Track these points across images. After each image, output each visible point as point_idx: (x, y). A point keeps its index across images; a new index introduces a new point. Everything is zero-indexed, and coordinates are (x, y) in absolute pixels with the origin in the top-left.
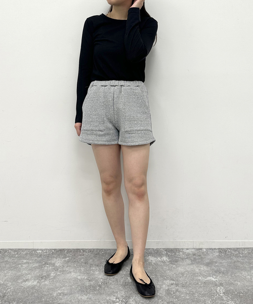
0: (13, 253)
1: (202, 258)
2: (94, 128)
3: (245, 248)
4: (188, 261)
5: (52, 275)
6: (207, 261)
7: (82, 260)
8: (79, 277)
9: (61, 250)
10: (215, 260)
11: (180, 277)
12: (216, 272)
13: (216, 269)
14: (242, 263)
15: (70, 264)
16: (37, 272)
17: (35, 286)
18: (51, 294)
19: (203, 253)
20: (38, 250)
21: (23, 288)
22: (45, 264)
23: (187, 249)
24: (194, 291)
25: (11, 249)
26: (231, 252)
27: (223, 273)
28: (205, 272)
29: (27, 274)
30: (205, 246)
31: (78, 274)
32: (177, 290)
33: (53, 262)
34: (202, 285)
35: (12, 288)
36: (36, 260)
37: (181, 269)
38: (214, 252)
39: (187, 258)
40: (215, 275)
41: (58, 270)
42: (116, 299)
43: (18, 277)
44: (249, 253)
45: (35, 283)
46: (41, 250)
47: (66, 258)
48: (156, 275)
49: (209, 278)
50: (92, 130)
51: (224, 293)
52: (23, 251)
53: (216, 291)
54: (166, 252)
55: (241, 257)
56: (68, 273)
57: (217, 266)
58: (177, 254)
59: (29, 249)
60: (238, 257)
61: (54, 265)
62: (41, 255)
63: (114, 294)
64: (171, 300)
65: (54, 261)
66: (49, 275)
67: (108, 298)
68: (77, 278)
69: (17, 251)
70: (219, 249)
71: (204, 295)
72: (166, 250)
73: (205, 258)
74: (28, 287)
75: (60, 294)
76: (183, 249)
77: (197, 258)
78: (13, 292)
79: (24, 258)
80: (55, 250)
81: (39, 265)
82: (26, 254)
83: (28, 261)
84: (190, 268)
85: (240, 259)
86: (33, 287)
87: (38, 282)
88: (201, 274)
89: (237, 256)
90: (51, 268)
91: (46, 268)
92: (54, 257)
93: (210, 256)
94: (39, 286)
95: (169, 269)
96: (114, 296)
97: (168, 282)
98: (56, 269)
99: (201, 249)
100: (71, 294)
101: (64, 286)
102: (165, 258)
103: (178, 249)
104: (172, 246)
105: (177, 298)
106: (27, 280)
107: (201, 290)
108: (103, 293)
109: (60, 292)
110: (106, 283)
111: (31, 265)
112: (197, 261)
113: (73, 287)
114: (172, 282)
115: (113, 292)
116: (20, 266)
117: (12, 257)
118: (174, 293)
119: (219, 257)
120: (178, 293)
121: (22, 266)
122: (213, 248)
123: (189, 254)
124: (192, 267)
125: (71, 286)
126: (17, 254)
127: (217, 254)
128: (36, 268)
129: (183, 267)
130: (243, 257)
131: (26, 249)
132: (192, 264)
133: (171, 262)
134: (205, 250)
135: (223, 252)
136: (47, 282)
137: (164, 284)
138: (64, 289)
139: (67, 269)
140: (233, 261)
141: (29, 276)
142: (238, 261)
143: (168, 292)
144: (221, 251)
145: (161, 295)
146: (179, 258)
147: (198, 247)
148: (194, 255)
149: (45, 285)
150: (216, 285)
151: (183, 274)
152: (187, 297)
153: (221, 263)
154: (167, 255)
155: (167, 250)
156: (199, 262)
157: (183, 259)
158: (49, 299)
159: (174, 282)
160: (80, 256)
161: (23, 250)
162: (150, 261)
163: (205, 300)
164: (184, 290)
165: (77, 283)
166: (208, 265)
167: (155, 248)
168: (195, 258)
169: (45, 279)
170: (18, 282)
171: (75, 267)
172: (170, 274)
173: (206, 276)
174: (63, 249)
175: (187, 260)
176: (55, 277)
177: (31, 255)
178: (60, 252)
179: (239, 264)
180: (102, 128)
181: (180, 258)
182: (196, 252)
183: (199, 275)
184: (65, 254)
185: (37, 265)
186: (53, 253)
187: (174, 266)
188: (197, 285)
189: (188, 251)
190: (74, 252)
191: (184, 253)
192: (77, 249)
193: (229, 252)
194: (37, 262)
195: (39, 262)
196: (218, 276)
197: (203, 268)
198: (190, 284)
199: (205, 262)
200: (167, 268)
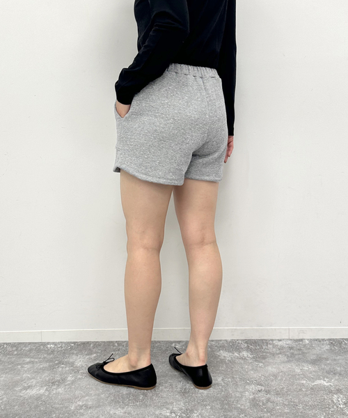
0: (9, 349)
1: (303, 353)
4: (282, 358)
5: (69, 378)
6: (313, 357)
9: (84, 343)
10: (325, 356)
11: (272, 381)
12: (328, 372)
13: (327, 368)
16: (46, 376)
17: (41, 395)
18: (66, 408)
19: (305, 346)
20: (48, 343)
21: (22, 398)
22: (60, 363)
23: (280, 340)
24: (297, 401)
25: (7, 344)
27: (340, 374)
28: (311, 373)
29: (29, 379)
30: (307, 336)
32: (268, 400)
33: (71, 360)
35: (5, 399)
36: (45, 358)
37: (271, 369)
38: (323, 344)
39: (280, 353)
40: (327, 377)
41: (78, 371)
42: (171, 413)
43: (16, 383)
45: (42, 391)
46: (53, 343)
47: (92, 354)
48: (233, 378)
49: (318, 382)
51: (345, 404)
52: (25, 346)
53: (332, 401)
54: (246, 345)
57: (329, 364)
58: (264, 347)
59: (36, 343)
61: (72, 364)
62: (53, 352)
63: (168, 406)
64: (260, 414)
65: (73, 358)
66: (64, 380)
67: (157, 412)
69: (17, 346)
70: (330, 340)
71: (312, 407)
72: (246, 342)
73: (308, 353)
74: (31, 397)
75: (81, 407)
76: (272, 340)
77: (296, 352)
78: (5, 405)
79: (26, 356)
80: (74, 343)
81: (50, 366)
82: (31, 350)
83: (33, 360)
84: (285, 367)
86: (38, 398)
87: (46, 390)
88: (305, 376)
90: (67, 369)
91: (60, 369)
92: (73, 353)
93: (317, 351)
94: (48, 396)
95: (252, 370)
96: (168, 409)
97: (253, 388)
98: (76, 370)
99: (302, 340)
100: (99, 406)
101: (87, 395)
102: (245, 354)
103: (266, 340)
104: (255, 337)
105: (270, 411)
106: (29, 387)
107: (306, 399)
108: (150, 405)
109: (81, 403)
111: (37, 366)
112: (297, 357)
113: (103, 396)
114: (260, 387)
115: (166, 402)
116: (19, 367)
117: (9, 354)
118: (263, 404)
119: (331, 351)
120: (270, 405)
121: (22, 367)
122: (320, 338)
123: (282, 348)
124: (289, 365)
125: (99, 395)
126: (16, 350)
127: (328, 347)
128: (43, 370)
129: (276, 367)
131: (30, 343)
132: (289, 361)
133: (256, 359)
134: (307, 342)
135: (337, 344)
136: (60, 390)
137: (247, 390)
138: (87, 400)
141: (34, 382)
143: (254, 403)
144: (332, 342)
145: (243, 407)
146: (267, 353)
147: (296, 338)
148: (291, 348)
149: (58, 394)
150: (331, 392)
151: (275, 376)
152: (286, 411)
153: (335, 360)
154: (248, 349)
155: (248, 342)
156: (300, 359)
157: (273, 355)
158: (63, 414)
159: (263, 388)
160: (114, 351)
161: (25, 344)
162: (223, 358)
163: (315, 414)
164: (279, 399)
165: (108, 391)
166: (314, 362)
167: (229, 339)
168: (293, 354)
169: (58, 385)
170: (15, 390)
172: (255, 376)
173: (313, 380)
174: (88, 342)
176: (73, 382)
177: (38, 351)
178: (83, 347)
181: (269, 353)
182: (294, 345)
183: (302, 378)
184: (90, 349)
185: (47, 365)
186: (72, 348)
187: (261, 364)
188: (300, 393)
189: (280, 343)
190: (104, 345)
191: (274, 346)
192: (109, 342)
193: (346, 344)
194: (47, 362)
195: (50, 361)
196: (332, 379)
197: (308, 367)
198: (289, 390)
199: (309, 359)
200: (250, 368)
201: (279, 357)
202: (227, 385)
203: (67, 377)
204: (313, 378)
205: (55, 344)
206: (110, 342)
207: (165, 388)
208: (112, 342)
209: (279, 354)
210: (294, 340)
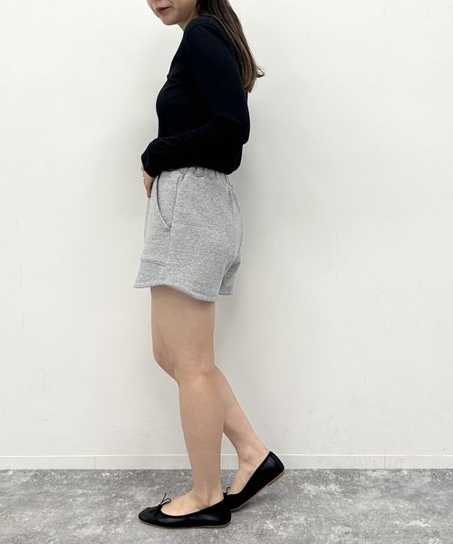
0: (58, 477)
1: (400, 486)
4: (376, 492)
5: (129, 516)
6: (411, 492)
9: (145, 472)
10: (424, 491)
11: (362, 521)
12: (426, 511)
13: (425, 506)
15: (160, 496)
16: (102, 512)
17: (99, 535)
19: (402, 477)
20: (103, 471)
21: (76, 539)
22: (117, 496)
23: (374, 471)
25: (54, 471)
27: (440, 514)
28: (406, 512)
29: (83, 515)
30: (406, 465)
33: (130, 493)
34: (401, 536)
36: (100, 489)
37: (362, 506)
38: (423, 476)
39: (374, 487)
40: (425, 517)
41: (139, 506)
43: (69, 520)
45: (99, 531)
46: (109, 471)
47: (154, 486)
48: (318, 517)
49: (413, 523)
52: (76, 474)
54: (335, 476)
57: (428, 500)
58: (355, 479)
59: (88, 470)
61: (132, 498)
62: (108, 481)
65: (132, 491)
66: (123, 517)
69: (66, 473)
70: (432, 470)
72: (335, 473)
73: (406, 486)
74: (86, 538)
76: (365, 470)
77: (392, 486)
79: (78, 486)
80: (134, 471)
81: (106, 499)
82: (83, 479)
83: (86, 491)
84: (378, 505)
86: (95, 539)
87: (104, 529)
88: (399, 516)
90: (126, 504)
91: (118, 504)
92: (132, 484)
93: (416, 484)
94: (106, 537)
95: (340, 507)
97: (339, 529)
98: (136, 506)
99: (399, 470)
101: (150, 536)
102: (333, 487)
103: (358, 470)
104: (346, 466)
106: (84, 525)
107: (399, 542)
110: (227, 532)
111: (91, 499)
112: (392, 491)
113: (168, 537)
114: (347, 529)
116: (71, 500)
117: (57, 484)
119: (432, 484)
121: (74, 500)
122: (421, 468)
123: (376, 480)
124: (382, 502)
126: (66, 478)
127: (429, 479)
128: (99, 504)
129: (367, 503)
131: (81, 471)
132: (383, 497)
133: (345, 494)
134: (406, 473)
135: (440, 476)
136: (120, 530)
137: (333, 532)
141: (88, 519)
144: (435, 473)
146: (359, 486)
147: (393, 467)
148: (387, 480)
149: (117, 534)
150: (426, 535)
151: (366, 515)
153: (436, 495)
154: (337, 481)
155: (338, 472)
156: (395, 494)
157: (365, 488)
159: (351, 530)
160: (180, 481)
161: (76, 472)
162: (307, 492)
166: (411, 498)
167: (315, 468)
168: (388, 487)
169: (117, 524)
170: (68, 529)
172: (343, 515)
173: (408, 520)
174: (150, 471)
175: (373, 490)
176: (133, 520)
177: (92, 480)
178: (144, 476)
181: (361, 486)
182: (390, 476)
183: (396, 518)
184: (152, 479)
185: (102, 498)
186: (130, 477)
187: (350, 501)
188: (392, 536)
189: (374, 474)
190: (168, 475)
191: (368, 478)
192: (175, 471)
193: (450, 475)
194: (102, 494)
195: (106, 493)
196: (429, 519)
197: (404, 504)
198: (379, 533)
199: (406, 494)
200: (338, 505)
201: (372, 492)
202: (310, 526)
203: (126, 514)
204: (408, 518)
205: (111, 472)
207: (240, 529)
209: (372, 487)
210: (391, 470)
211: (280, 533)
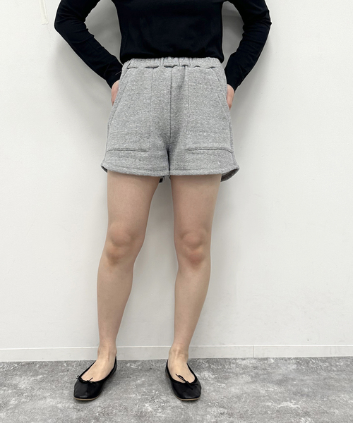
1: (268, 373)
2: (131, 146)
3: (339, 358)
4: (246, 378)
5: (12, 402)
6: (279, 377)
7: (66, 378)
8: (59, 406)
9: (28, 364)
10: (291, 376)
11: (236, 403)
12: (295, 394)
13: (294, 389)
14: (338, 381)
15: (43, 384)
19: (270, 365)
22: (1, 385)
23: (243, 359)
26: (317, 364)
27: (308, 396)
28: (277, 394)
30: (272, 355)
31: (59, 400)
33: (14, 382)
34: (274, 415)
37: (234, 390)
38: (289, 364)
39: (244, 373)
40: (294, 399)
41: (22, 394)
44: (348, 366)
47: (37, 375)
49: (284, 404)
50: (127, 149)
54: (207, 365)
55: (334, 371)
56: (41, 399)
57: (295, 385)
58: (227, 367)
60: (329, 371)
61: (16, 386)
65: (16, 380)
66: (6, 404)
68: (57, 407)
70: (296, 359)
72: (207, 362)
73: (274, 372)
76: (235, 359)
77: (260, 372)
80: (18, 363)
84: (250, 388)
85: (333, 375)
88: (270, 398)
89: (326, 370)
90: (10, 392)
91: (2, 392)
92: (16, 374)
93: (283, 370)
95: (214, 391)
97: (214, 410)
98: (20, 393)
99: (267, 359)
102: (205, 374)
103: (229, 359)
104: (217, 355)
110: (108, 414)
112: (261, 377)
114: (222, 410)
119: (297, 370)
122: (286, 357)
123: (246, 367)
124: (253, 386)
125: (45, 420)
127: (294, 367)
129: (239, 388)
130: (338, 371)
132: (253, 382)
133: (217, 380)
134: (272, 361)
135: (304, 364)
136: (2, 415)
137: (209, 413)
139: (39, 393)
140: (322, 378)
142: (331, 378)
144: (299, 361)
146: (230, 373)
147: (260, 357)
148: (255, 368)
150: (298, 415)
151: (239, 398)
153: (302, 380)
154: (209, 369)
155: (209, 361)
156: (264, 379)
157: (237, 375)
159: (226, 411)
160: (63, 372)
165: (56, 415)
166: (279, 383)
168: (257, 374)
171: (54, 389)
172: (217, 397)
173: (279, 401)
174: (33, 362)
175: (244, 376)
176: (16, 406)
178: (28, 367)
179: (333, 382)
180: (145, 146)
181: (232, 372)
182: (259, 364)
183: (268, 400)
184: (35, 370)
186: (15, 369)
187: (223, 385)
188: (266, 416)
189: (244, 362)
190: (51, 366)
191: (238, 366)
193: (313, 363)
196: (299, 401)
197: (273, 388)
198: (253, 413)
199: (275, 380)
200: (212, 389)
201: (242, 377)
203: (9, 401)
204: (279, 400)
206: (58, 362)
207: (120, 411)
208: (60, 362)
209: (242, 374)
210: (259, 359)
211: (158, 414)
